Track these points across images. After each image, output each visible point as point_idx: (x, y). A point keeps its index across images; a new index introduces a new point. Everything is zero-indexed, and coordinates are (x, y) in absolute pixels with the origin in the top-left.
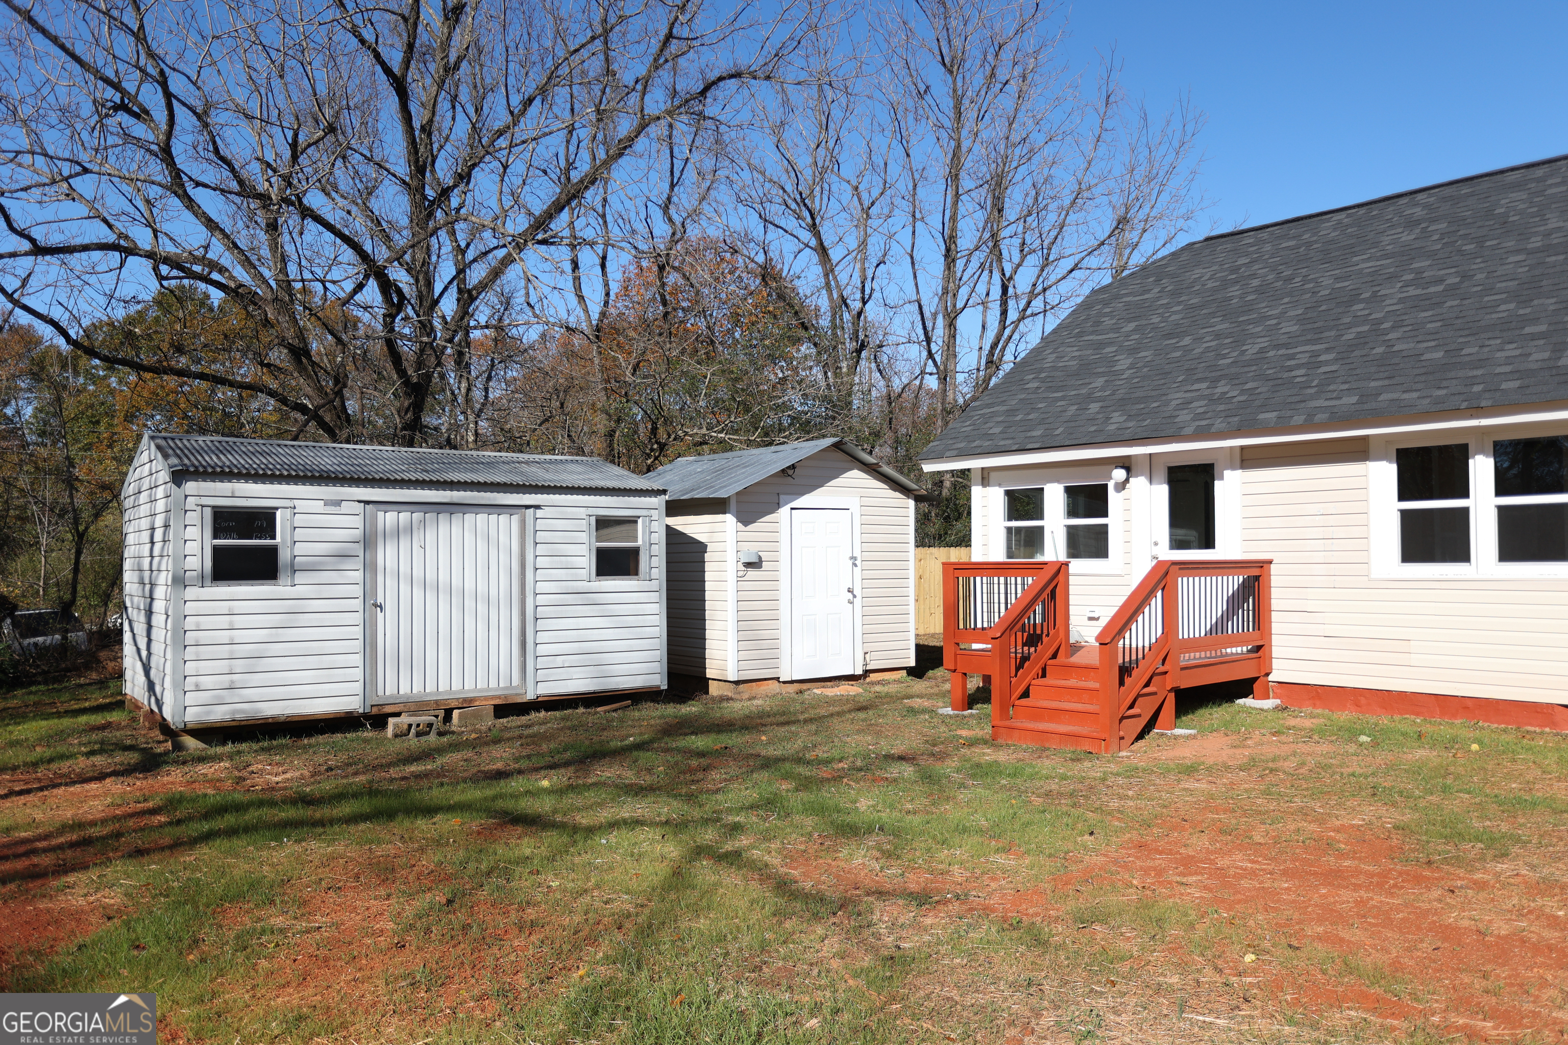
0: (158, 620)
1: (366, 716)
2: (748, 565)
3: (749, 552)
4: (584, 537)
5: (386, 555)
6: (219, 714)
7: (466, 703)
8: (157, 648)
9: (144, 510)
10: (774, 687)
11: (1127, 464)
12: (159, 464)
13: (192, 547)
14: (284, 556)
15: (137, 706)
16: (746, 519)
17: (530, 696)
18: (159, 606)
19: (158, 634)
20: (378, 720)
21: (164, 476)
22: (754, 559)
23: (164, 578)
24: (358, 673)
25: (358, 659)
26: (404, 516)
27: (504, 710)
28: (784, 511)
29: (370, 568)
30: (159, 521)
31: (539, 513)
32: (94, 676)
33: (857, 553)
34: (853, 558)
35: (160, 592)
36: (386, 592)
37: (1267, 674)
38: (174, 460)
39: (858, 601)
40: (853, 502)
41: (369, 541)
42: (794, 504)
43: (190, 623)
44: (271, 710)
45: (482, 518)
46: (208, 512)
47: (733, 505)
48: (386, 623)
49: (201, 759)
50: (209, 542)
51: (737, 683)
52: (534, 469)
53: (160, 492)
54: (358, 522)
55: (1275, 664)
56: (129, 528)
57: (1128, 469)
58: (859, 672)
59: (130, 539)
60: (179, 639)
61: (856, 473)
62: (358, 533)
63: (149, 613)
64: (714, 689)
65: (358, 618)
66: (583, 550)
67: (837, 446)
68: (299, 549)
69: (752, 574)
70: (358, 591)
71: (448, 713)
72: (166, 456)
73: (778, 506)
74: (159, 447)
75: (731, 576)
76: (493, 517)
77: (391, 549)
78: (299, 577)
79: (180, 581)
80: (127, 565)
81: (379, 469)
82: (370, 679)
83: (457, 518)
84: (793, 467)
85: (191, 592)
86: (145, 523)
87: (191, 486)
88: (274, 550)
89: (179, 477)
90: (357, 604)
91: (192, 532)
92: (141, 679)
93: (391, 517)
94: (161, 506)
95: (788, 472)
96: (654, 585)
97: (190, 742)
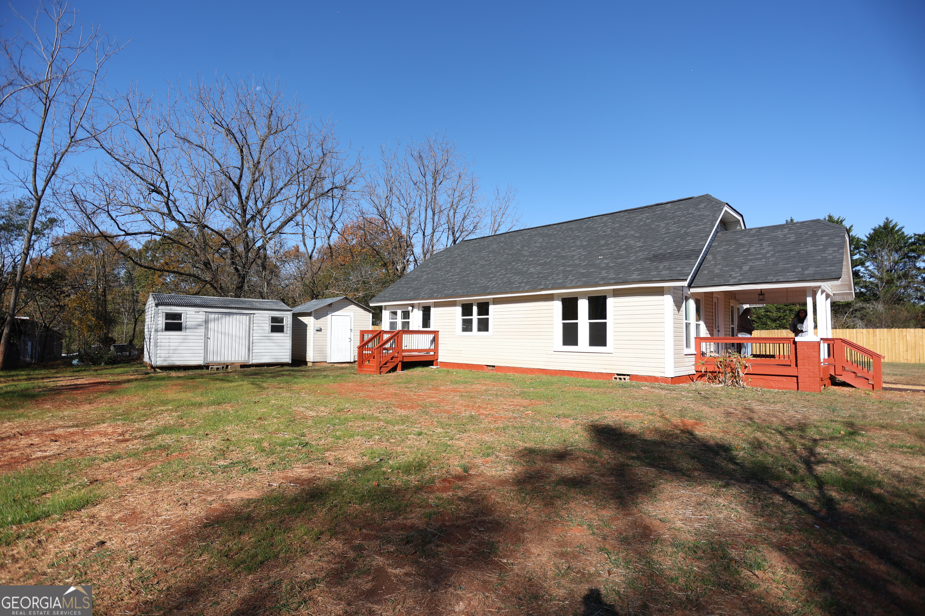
0: (152, 340)
1: (204, 366)
2: (317, 330)
3: (318, 327)
4: (268, 322)
5: (211, 325)
6: (165, 364)
7: (232, 364)
8: (151, 347)
9: (150, 313)
10: (326, 364)
11: (413, 306)
12: (153, 302)
13: (160, 322)
14: (183, 325)
15: (146, 363)
16: (317, 318)
17: (251, 363)
18: (152, 337)
19: (152, 344)
20: (207, 367)
21: (154, 305)
22: (319, 329)
23: (153, 330)
24: (203, 355)
25: (203, 351)
26: (216, 316)
27: (243, 366)
28: (329, 316)
29: (207, 329)
30: (153, 316)
31: (255, 315)
32: (139, 362)
33: (352, 328)
34: (351, 330)
35: (152, 334)
36: (211, 334)
37: (437, 360)
38: (156, 301)
39: (352, 342)
40: (352, 314)
41: (206, 322)
42: (332, 314)
43: (159, 341)
44: (178, 363)
45: (238, 316)
46: (164, 314)
47: (313, 314)
48: (210, 343)
49: (159, 373)
50: (164, 321)
51: (313, 362)
52: (257, 304)
53: (153, 308)
54: (204, 317)
55: (439, 357)
56: (146, 317)
57: (413, 307)
58: (352, 361)
59: (147, 320)
60: (156, 345)
61: (353, 306)
62: (204, 319)
63: (150, 339)
64: (310, 364)
65: (203, 341)
66: (267, 325)
67: (346, 298)
68: (188, 323)
69: (318, 333)
70: (203, 334)
71: (227, 366)
72: (155, 300)
73: (327, 315)
74: (153, 297)
75: (312, 333)
76: (241, 316)
77: (212, 324)
78: (187, 330)
79: (156, 331)
80: (146, 327)
81: (212, 303)
82: (206, 357)
83: (231, 316)
84: (331, 304)
85: (159, 333)
86: (150, 316)
87: (160, 307)
88: (181, 323)
89: (157, 305)
90: (203, 337)
91: (160, 319)
92: (148, 356)
93: (213, 316)
94: (153, 312)
95: (330, 305)
96: (288, 335)
97: (158, 370)
